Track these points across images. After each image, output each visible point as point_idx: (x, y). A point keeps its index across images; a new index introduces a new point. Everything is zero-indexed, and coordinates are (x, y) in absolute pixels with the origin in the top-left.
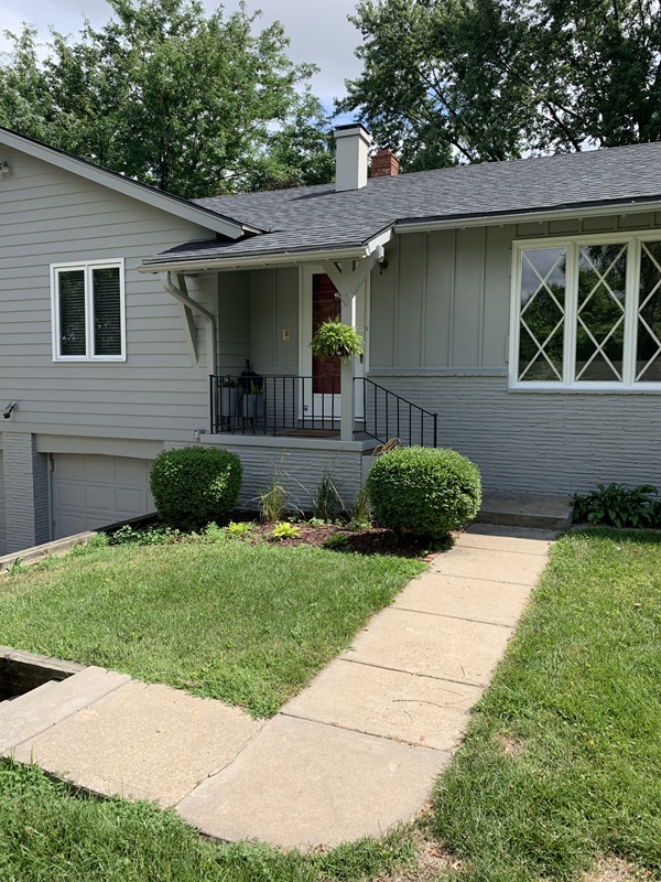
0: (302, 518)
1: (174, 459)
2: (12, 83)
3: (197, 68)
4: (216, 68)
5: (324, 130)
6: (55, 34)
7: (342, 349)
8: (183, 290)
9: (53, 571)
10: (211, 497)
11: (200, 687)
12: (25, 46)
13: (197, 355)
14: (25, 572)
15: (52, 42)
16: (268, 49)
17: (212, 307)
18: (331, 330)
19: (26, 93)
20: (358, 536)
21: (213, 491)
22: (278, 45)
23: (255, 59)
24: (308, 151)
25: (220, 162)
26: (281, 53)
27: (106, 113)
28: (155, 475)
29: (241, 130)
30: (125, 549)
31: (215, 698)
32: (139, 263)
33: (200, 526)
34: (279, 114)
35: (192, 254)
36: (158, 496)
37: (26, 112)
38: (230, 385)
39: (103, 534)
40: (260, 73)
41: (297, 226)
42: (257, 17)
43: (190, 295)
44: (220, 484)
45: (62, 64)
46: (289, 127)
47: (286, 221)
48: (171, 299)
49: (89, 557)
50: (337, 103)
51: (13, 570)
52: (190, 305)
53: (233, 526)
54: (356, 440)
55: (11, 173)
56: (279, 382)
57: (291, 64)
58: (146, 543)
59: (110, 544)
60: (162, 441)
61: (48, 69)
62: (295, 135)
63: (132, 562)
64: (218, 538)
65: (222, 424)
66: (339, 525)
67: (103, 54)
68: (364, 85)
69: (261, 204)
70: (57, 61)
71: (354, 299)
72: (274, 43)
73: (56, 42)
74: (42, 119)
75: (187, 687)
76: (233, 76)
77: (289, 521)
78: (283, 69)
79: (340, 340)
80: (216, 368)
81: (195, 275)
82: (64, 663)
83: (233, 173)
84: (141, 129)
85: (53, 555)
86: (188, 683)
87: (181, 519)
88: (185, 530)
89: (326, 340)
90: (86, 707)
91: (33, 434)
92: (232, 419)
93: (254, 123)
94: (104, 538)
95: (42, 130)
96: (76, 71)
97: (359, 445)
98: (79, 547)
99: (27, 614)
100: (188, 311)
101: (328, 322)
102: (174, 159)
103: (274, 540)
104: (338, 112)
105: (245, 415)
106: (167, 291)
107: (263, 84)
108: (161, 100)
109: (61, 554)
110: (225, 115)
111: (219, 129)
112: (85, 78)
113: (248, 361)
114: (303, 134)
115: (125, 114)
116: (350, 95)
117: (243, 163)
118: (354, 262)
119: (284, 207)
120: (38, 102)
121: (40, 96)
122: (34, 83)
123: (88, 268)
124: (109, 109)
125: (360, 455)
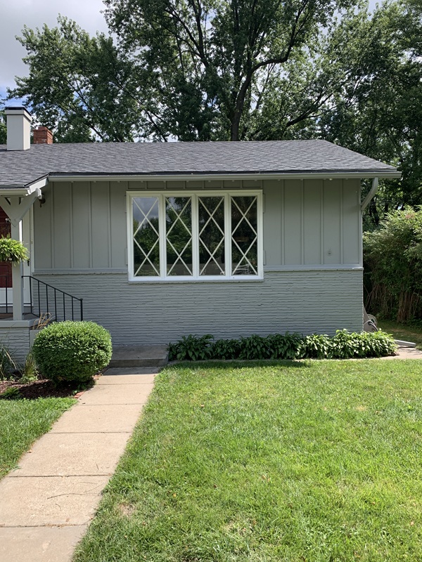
7: (12, 256)
18: (4, 243)
20: (27, 387)
50: (9, 91)
54: (25, 319)
66: (13, 380)
68: (29, 82)
71: (21, 223)
79: (11, 250)
89: (0, 250)
97: (27, 323)
104: (10, 97)
116: (19, 87)
118: (20, 198)
125: (28, 330)
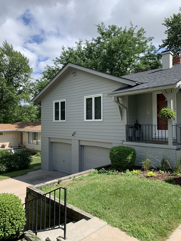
0: (156, 170)
1: (116, 149)
2: (76, 54)
3: (121, 43)
4: (126, 42)
5: (156, 54)
6: (86, 41)
7: (168, 116)
8: (118, 101)
9: (84, 181)
10: (127, 161)
11: (130, 232)
12: (79, 44)
13: (122, 119)
14: (76, 180)
15: (85, 43)
16: (139, 35)
17: (126, 105)
18: (165, 110)
19: (79, 56)
20: (177, 178)
21: (128, 160)
22: (142, 34)
23: (136, 38)
24: (151, 60)
25: (127, 66)
26: (143, 36)
27: (97, 58)
28: (111, 154)
29: (132, 57)
30: (103, 176)
31: (135, 237)
32: (107, 95)
33: (124, 170)
34: (143, 51)
35: (121, 91)
36: (112, 160)
37: (79, 60)
38: (132, 127)
39: (97, 170)
40: (137, 42)
41: (152, 81)
42: (136, 27)
43: (120, 102)
44: (130, 158)
45: (87, 48)
46: (146, 55)
47: (148, 79)
48: (115, 104)
49: (93, 177)
50: (160, 46)
51: (74, 179)
52: (120, 105)
53: (134, 171)
54: (174, 145)
55: (76, 75)
56: (147, 127)
57: (146, 38)
58: (109, 174)
59: (98, 173)
60: (112, 143)
61: (84, 49)
62: (148, 57)
63: (105, 180)
64: (130, 175)
65: (129, 139)
66: (169, 173)
67: (97, 44)
68: (168, 40)
69: (140, 76)
70: (86, 47)
71: (172, 101)
72: (141, 33)
73: (86, 43)
74: (83, 61)
75: (125, 231)
76: (130, 43)
77: (152, 171)
78: (144, 40)
79: (168, 114)
80: (127, 122)
81: (121, 97)
82: (87, 213)
83: (130, 69)
84: (106, 61)
85: (84, 175)
86: (126, 229)
87: (118, 167)
88: (119, 171)
89: (163, 114)
90: (94, 233)
91: (79, 140)
92: (132, 137)
93: (136, 55)
94: (97, 171)
95: (82, 64)
96: (91, 49)
97: (175, 147)
98: (90, 173)
99: (77, 195)
100: (119, 107)
101: (163, 108)
102: (114, 67)
103: (147, 177)
104: (160, 48)
105: (136, 136)
106: (114, 102)
107: (138, 44)
108: (111, 52)
109: (86, 175)
110: (128, 54)
111: (126, 58)
112: (92, 50)
113: (137, 120)
114: (150, 56)
115: (102, 57)
116: (164, 43)
117: (133, 66)
118: (172, 90)
119: (147, 76)
120: (82, 57)
121: (82, 56)
122: (81, 53)
123: (93, 97)
124: (98, 57)
125: (175, 150)
